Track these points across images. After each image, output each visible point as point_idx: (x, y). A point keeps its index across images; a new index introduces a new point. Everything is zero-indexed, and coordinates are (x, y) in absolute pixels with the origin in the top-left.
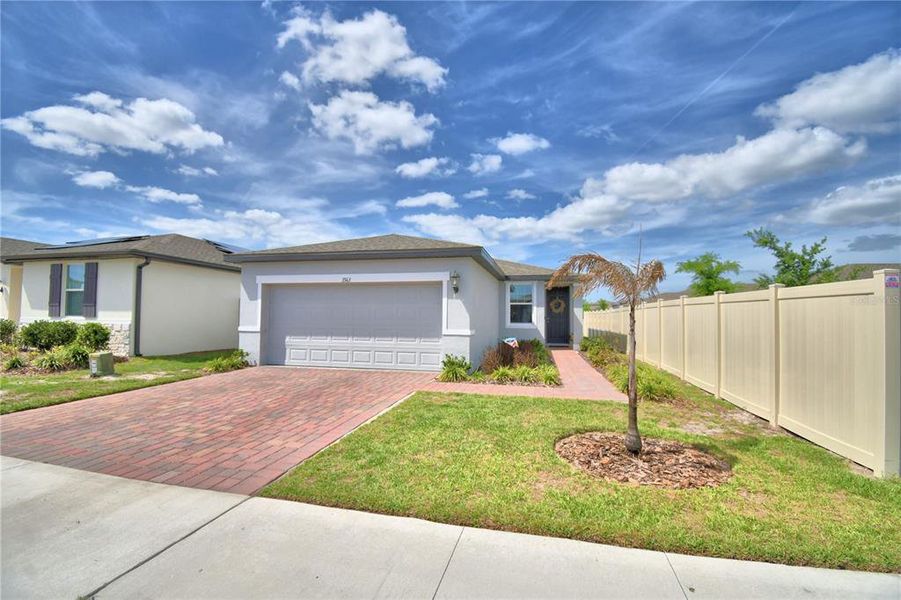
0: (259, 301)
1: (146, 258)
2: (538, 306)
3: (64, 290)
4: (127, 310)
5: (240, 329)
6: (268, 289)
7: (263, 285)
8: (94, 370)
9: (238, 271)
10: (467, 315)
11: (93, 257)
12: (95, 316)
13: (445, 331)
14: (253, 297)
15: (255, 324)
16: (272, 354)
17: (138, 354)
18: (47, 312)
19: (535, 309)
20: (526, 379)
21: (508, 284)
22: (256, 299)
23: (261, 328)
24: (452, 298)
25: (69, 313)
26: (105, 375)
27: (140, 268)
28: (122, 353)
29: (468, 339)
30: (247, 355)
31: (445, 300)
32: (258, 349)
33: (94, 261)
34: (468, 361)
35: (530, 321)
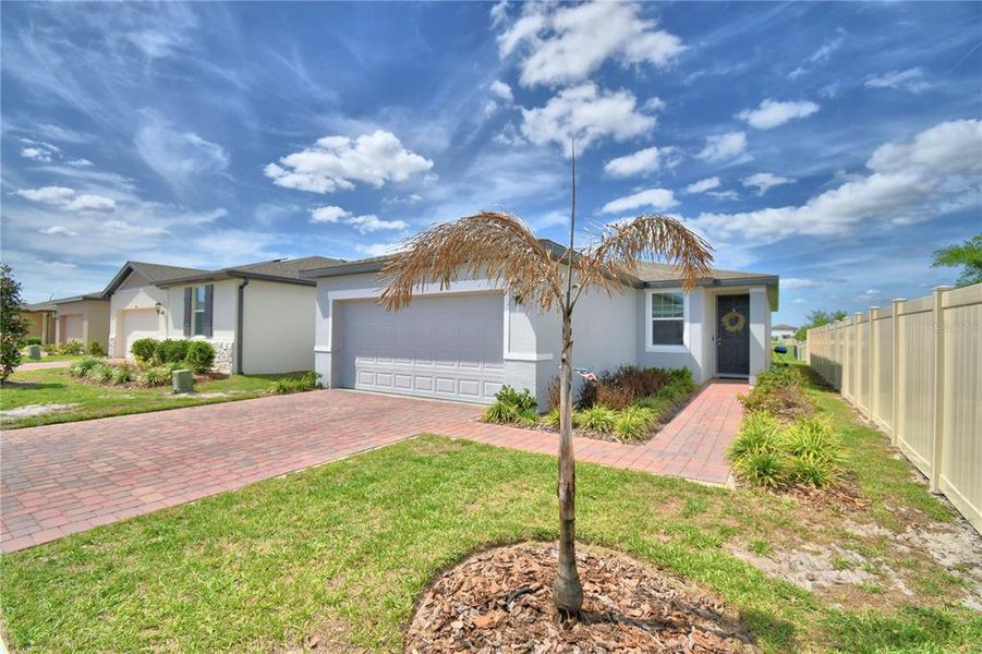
0: (330, 319)
1: (244, 278)
2: (692, 321)
3: (194, 311)
4: (231, 329)
5: (316, 349)
6: (339, 304)
7: (334, 301)
8: (176, 387)
9: (314, 285)
10: (533, 333)
11: (210, 279)
12: (211, 335)
13: (506, 355)
14: (325, 316)
15: (325, 343)
16: (343, 378)
17: (241, 373)
18: (182, 332)
19: (687, 326)
20: (592, 426)
21: (649, 294)
22: (328, 317)
23: (332, 348)
24: (515, 311)
25: (198, 332)
26: (183, 392)
27: (241, 288)
28: (227, 371)
29: (534, 366)
30: (320, 376)
31: (506, 314)
32: (330, 370)
33: (210, 283)
34: (533, 394)
35: (682, 343)
